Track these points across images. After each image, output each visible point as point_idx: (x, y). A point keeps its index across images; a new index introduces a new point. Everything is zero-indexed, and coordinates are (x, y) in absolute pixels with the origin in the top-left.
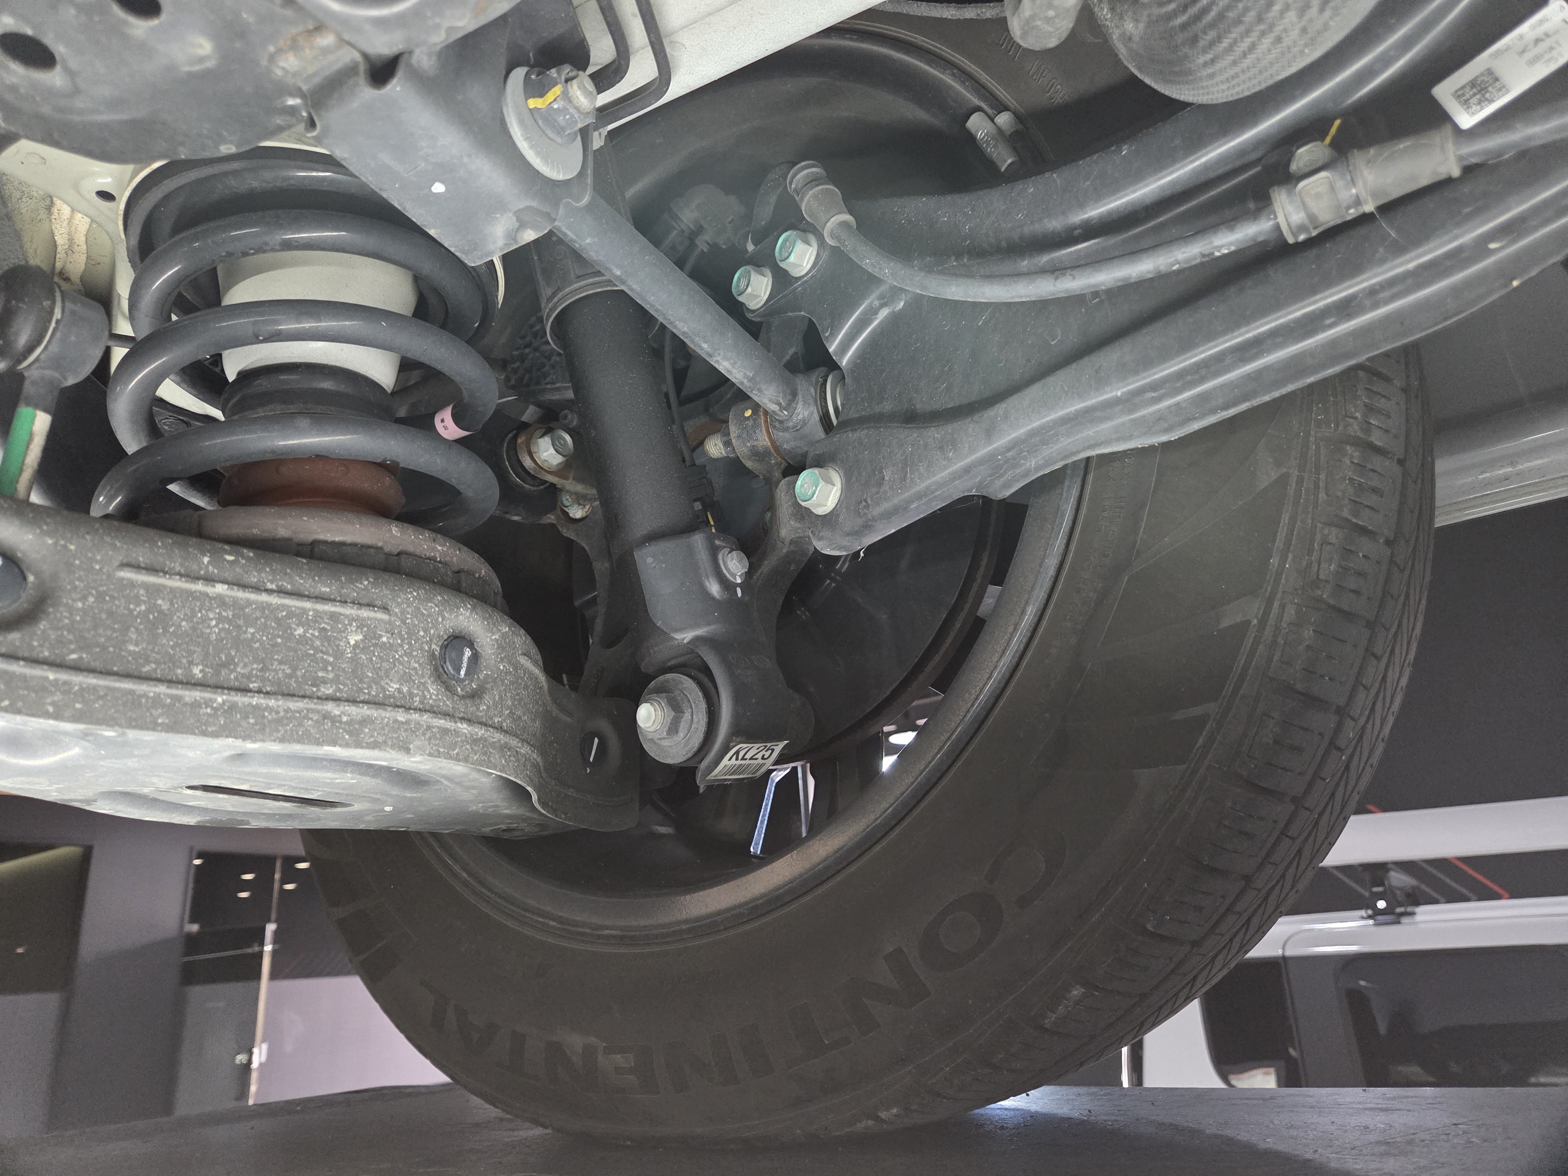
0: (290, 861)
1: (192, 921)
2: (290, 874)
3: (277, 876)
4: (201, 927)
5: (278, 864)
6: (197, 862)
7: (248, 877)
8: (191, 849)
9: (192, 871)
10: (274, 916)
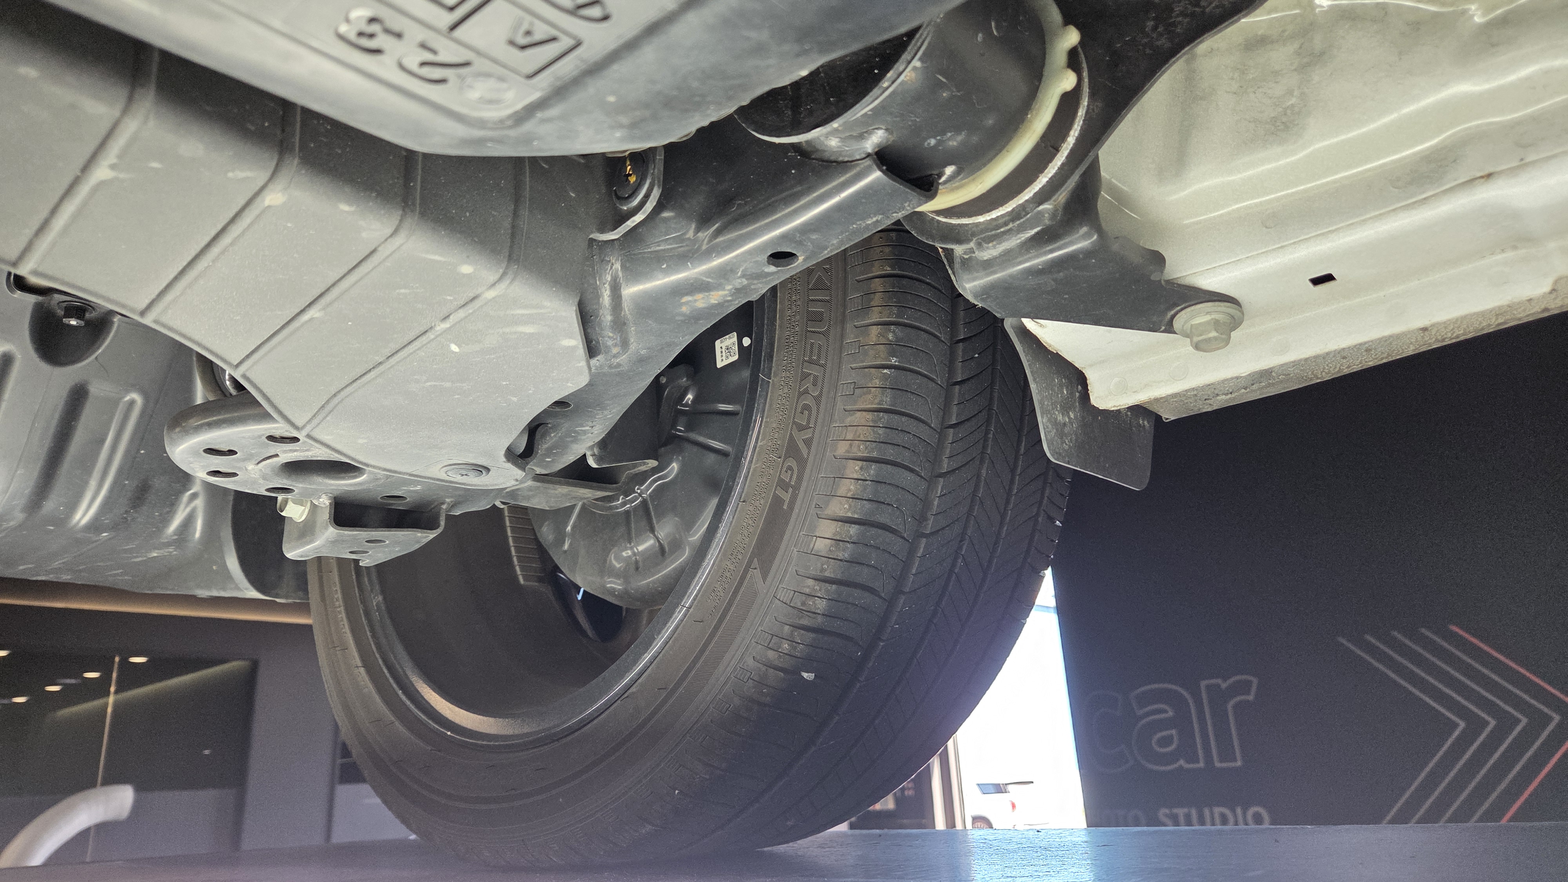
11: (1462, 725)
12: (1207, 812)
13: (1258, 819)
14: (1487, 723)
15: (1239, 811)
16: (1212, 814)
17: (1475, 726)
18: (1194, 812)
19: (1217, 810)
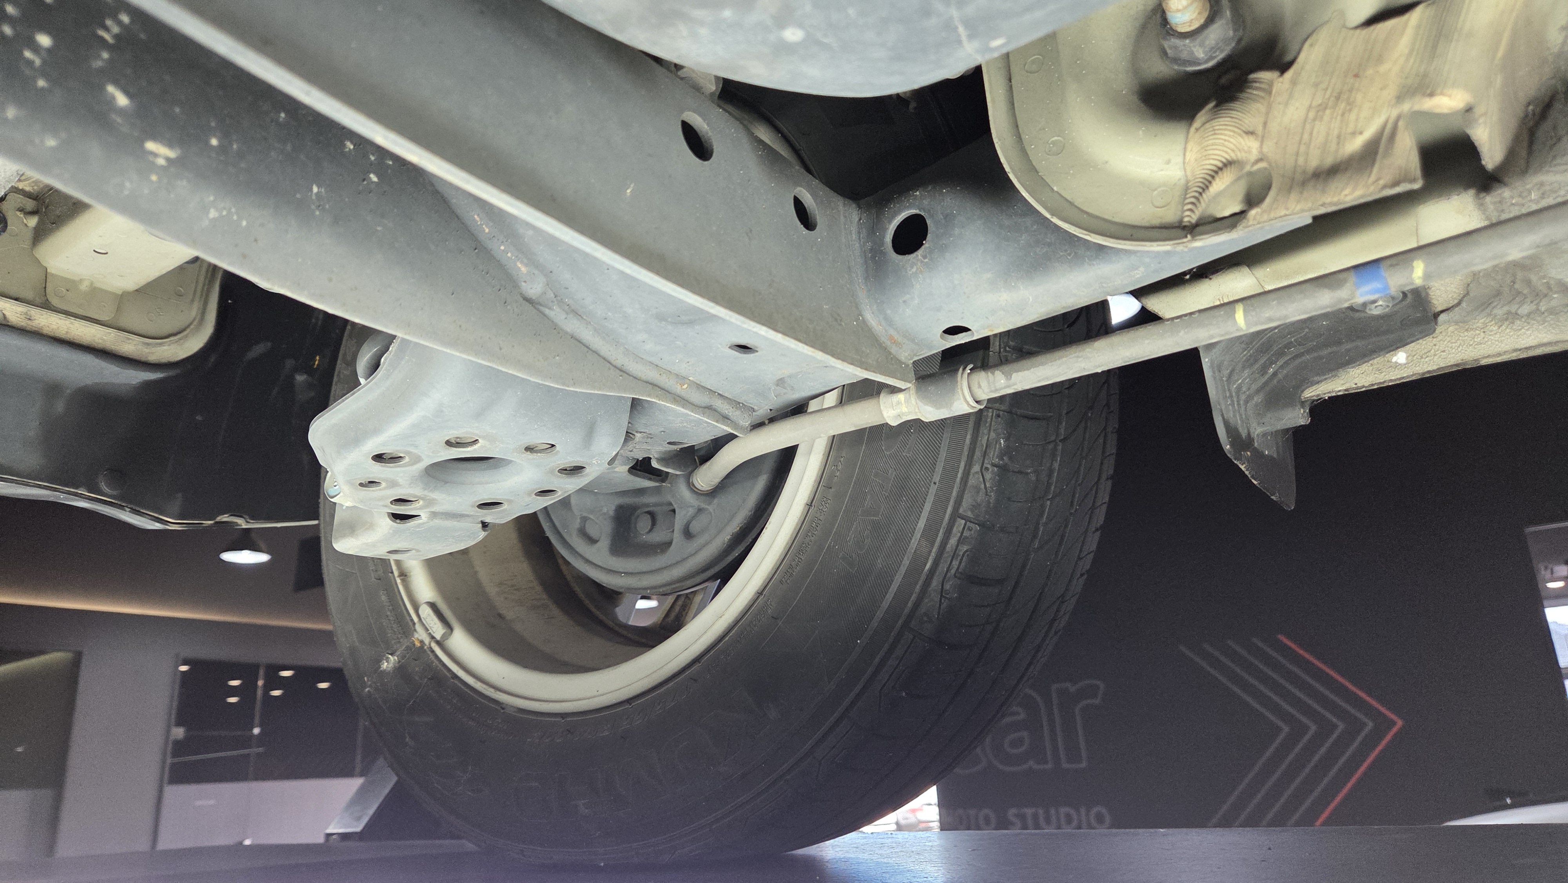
0: (273, 670)
1: (178, 724)
2: (274, 681)
3: (260, 683)
4: (189, 730)
5: (262, 672)
6: (184, 668)
7: (235, 683)
8: (177, 655)
9: (178, 677)
10: (257, 720)
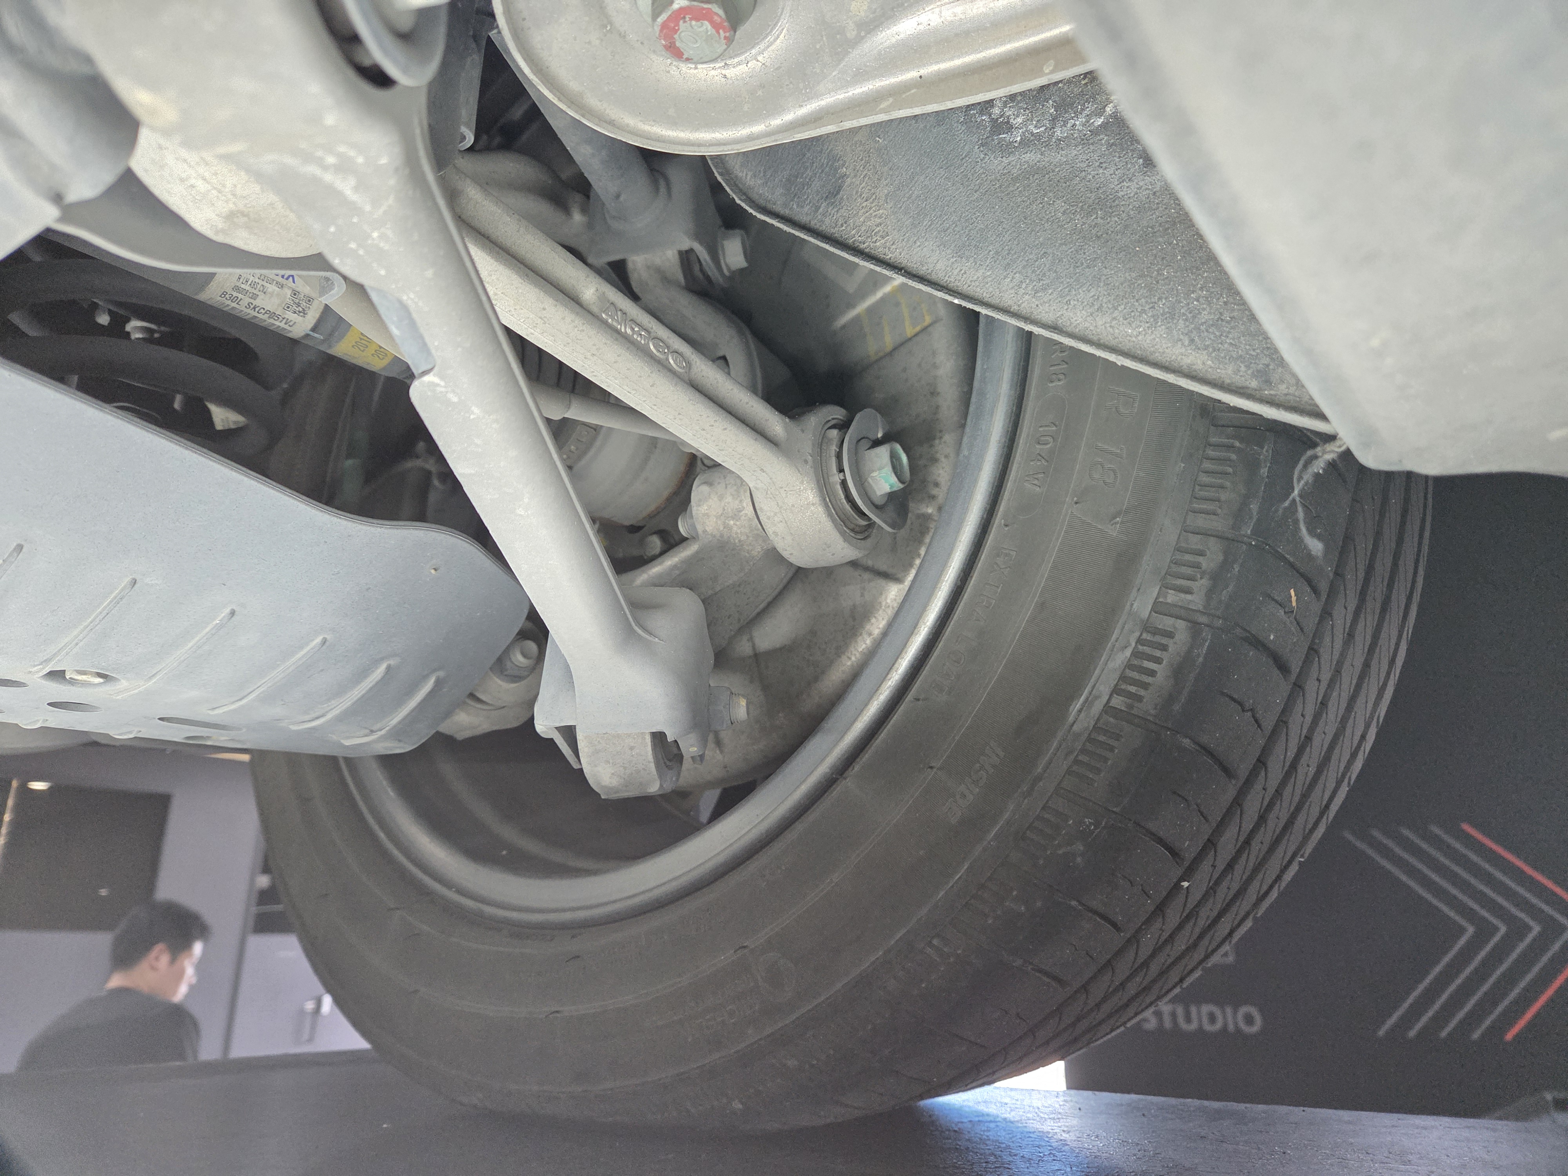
11: (1471, 930)
12: (1193, 1010)
13: (1249, 1020)
14: (1497, 929)
15: (1229, 1010)
16: (1199, 1013)
17: (1484, 931)
18: (1180, 1011)
19: (1206, 1009)
